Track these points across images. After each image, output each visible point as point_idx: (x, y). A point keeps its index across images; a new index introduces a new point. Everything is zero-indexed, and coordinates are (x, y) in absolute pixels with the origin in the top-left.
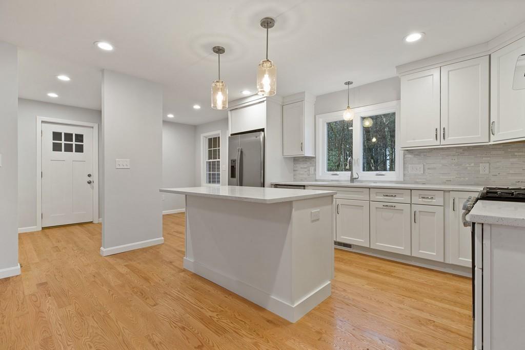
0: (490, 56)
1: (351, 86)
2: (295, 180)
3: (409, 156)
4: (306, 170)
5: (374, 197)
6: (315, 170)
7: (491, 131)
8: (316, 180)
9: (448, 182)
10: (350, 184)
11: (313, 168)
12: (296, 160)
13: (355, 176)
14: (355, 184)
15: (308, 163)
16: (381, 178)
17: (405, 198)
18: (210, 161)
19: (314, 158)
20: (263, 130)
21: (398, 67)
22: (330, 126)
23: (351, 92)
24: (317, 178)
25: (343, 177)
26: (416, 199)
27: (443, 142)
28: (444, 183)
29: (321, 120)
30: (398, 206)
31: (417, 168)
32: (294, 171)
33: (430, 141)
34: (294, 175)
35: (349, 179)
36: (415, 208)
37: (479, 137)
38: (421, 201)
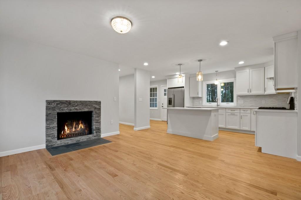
0: (265, 67)
1: (217, 72)
2: (193, 106)
3: (239, 97)
4: (198, 102)
5: (227, 111)
6: (202, 102)
7: (265, 91)
8: (202, 106)
9: (252, 106)
10: (216, 107)
11: (201, 101)
12: (194, 98)
13: (219, 104)
14: (219, 107)
15: (199, 99)
16: (228, 105)
17: (238, 111)
18: (151, 98)
19: (202, 97)
20: (183, 87)
21: (235, 68)
22: (208, 86)
23: (217, 74)
24: (203, 105)
25: (214, 104)
26: (242, 111)
27: (250, 93)
28: (251, 107)
29: (204, 83)
30: (236, 114)
31: (241, 102)
32: (193, 102)
33: (246, 93)
34: (193, 104)
35: (216, 105)
36: (241, 114)
37: (261, 92)
38: (243, 112)
